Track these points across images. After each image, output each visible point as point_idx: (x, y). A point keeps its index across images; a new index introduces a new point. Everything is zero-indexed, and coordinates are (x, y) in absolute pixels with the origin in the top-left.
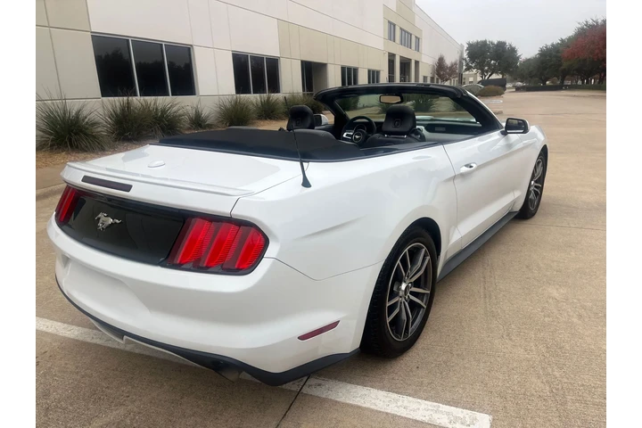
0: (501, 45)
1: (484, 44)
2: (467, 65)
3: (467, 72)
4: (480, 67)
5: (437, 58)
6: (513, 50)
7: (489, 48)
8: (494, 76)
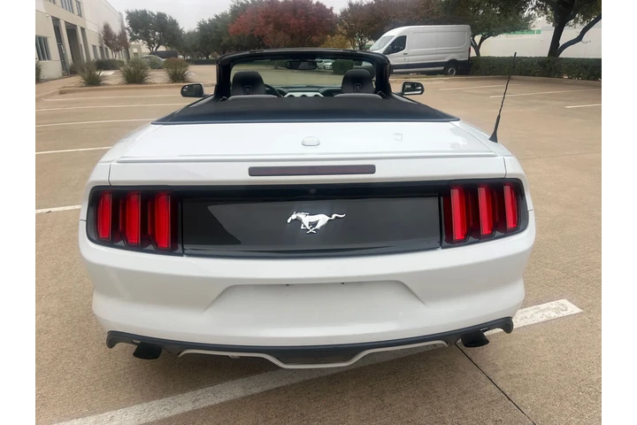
0: (161, 16)
1: (144, 13)
2: (131, 35)
3: (133, 43)
4: (145, 37)
5: (102, 26)
6: (174, 23)
7: (150, 18)
8: (162, 49)
